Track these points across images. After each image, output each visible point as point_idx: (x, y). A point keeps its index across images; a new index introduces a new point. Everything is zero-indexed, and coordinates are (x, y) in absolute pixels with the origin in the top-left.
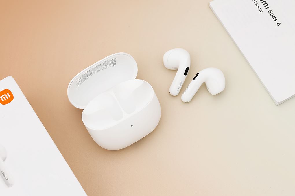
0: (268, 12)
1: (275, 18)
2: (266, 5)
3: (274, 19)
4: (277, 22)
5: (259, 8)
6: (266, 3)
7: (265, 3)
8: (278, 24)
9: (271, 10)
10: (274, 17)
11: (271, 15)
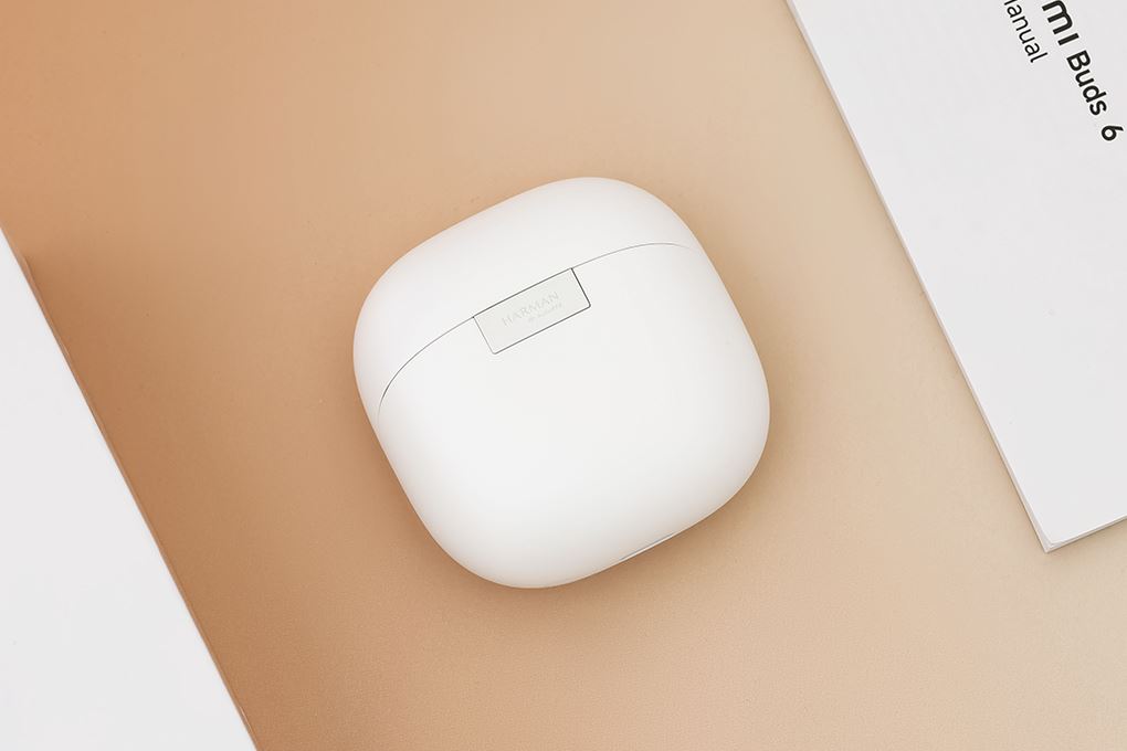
0: (1069, 60)
1: (1097, 96)
2: (1063, 21)
3: (1094, 102)
4: (1105, 119)
5: (1025, 37)
6: (1064, 14)
7: (1058, 10)
8: (1109, 133)
9: (1085, 53)
10: (1091, 93)
11: (1082, 79)
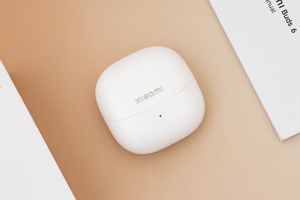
0: (282, 12)
1: (290, 21)
2: (280, 2)
3: (289, 23)
4: (292, 27)
5: (270, 6)
8: (293, 31)
9: (286, 10)
10: (288, 21)
